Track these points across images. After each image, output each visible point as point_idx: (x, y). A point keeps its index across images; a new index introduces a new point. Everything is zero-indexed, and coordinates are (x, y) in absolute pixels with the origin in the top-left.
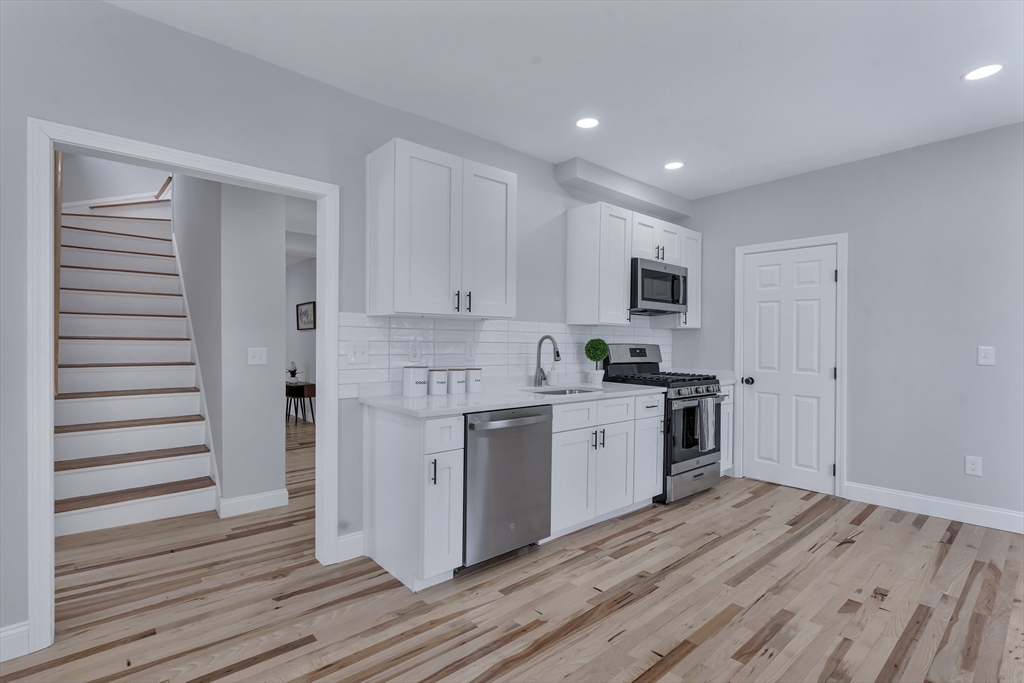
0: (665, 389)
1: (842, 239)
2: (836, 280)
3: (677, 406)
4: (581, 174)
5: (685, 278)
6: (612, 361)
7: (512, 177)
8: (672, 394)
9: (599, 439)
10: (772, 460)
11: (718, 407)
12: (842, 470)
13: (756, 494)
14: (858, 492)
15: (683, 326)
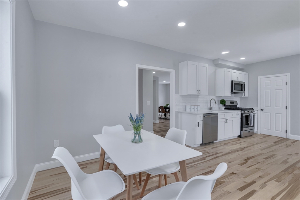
0: (241, 111)
1: (289, 75)
2: (287, 85)
3: (244, 115)
4: (220, 62)
5: (244, 85)
6: (226, 105)
7: (207, 65)
8: (243, 112)
9: (227, 121)
10: (269, 129)
11: (254, 116)
12: (289, 131)
13: (264, 137)
14: (293, 137)
15: (244, 96)
